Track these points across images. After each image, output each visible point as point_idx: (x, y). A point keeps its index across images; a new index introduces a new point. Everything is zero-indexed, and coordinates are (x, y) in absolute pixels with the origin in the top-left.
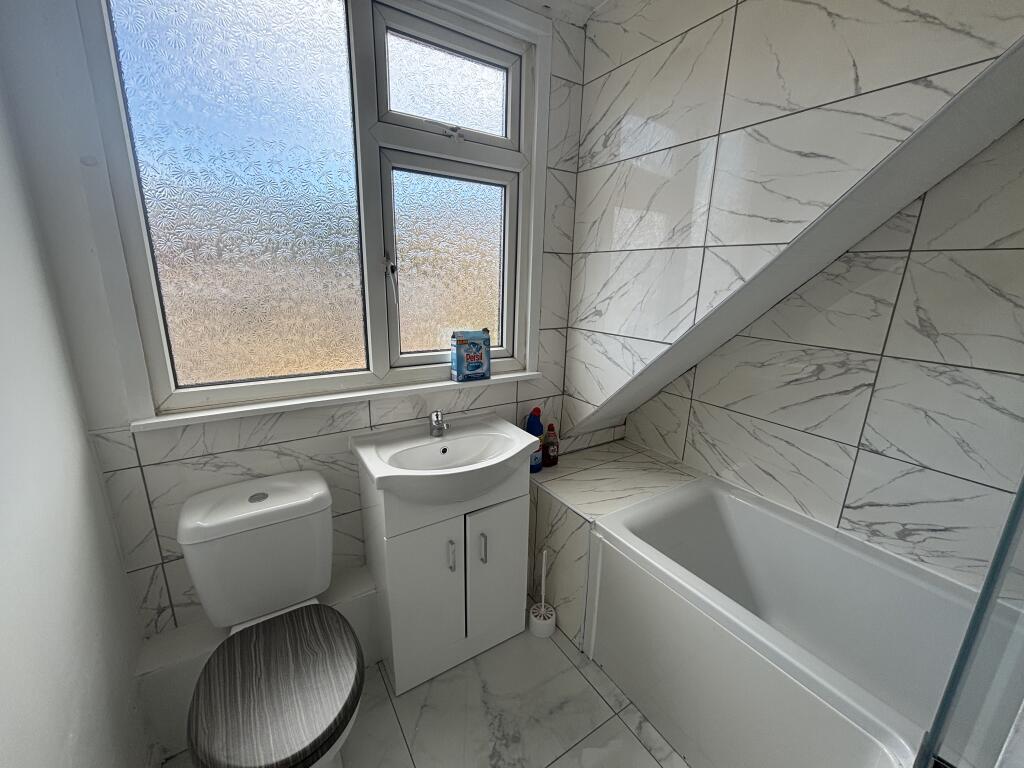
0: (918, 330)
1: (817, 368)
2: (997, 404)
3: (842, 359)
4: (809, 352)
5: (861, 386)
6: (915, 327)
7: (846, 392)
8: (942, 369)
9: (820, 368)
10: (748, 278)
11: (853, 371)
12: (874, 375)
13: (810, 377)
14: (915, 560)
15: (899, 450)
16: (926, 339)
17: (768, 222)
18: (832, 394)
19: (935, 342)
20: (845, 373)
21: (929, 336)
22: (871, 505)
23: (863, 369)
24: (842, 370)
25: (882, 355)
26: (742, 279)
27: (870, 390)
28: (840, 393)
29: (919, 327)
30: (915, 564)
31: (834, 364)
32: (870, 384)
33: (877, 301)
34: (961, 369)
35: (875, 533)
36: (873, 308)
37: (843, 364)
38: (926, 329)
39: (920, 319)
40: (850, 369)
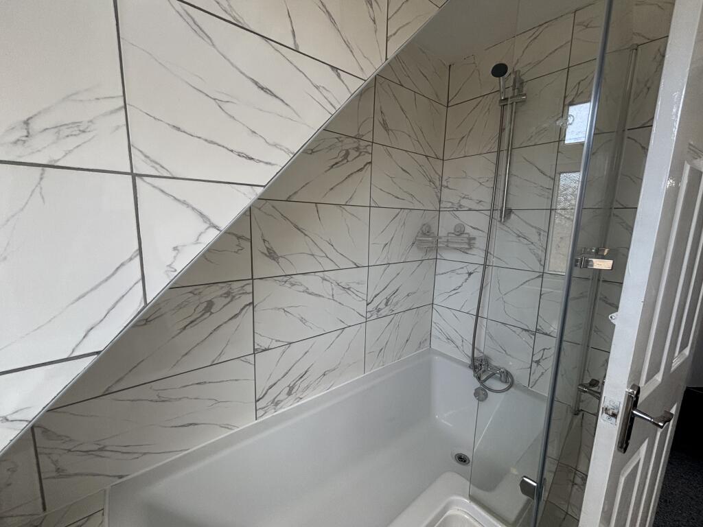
0: (267, 256)
1: (208, 304)
2: (310, 291)
3: (225, 290)
4: (196, 292)
5: (244, 307)
6: (266, 255)
7: (236, 316)
8: (285, 279)
9: (210, 304)
10: (224, 224)
11: (237, 297)
12: (251, 295)
13: (203, 314)
14: (298, 401)
15: (276, 341)
16: (273, 261)
17: (235, 156)
18: (225, 323)
19: (278, 263)
20: (232, 300)
21: (274, 259)
22: (271, 388)
23: (243, 293)
24: (229, 299)
25: (252, 279)
26: (215, 227)
27: (251, 307)
28: (231, 319)
29: (268, 254)
30: (299, 403)
31: (221, 296)
32: (250, 304)
33: (239, 238)
34: (293, 276)
35: (277, 404)
36: (237, 243)
37: (228, 294)
38: (271, 254)
39: (268, 248)
40: (234, 297)
